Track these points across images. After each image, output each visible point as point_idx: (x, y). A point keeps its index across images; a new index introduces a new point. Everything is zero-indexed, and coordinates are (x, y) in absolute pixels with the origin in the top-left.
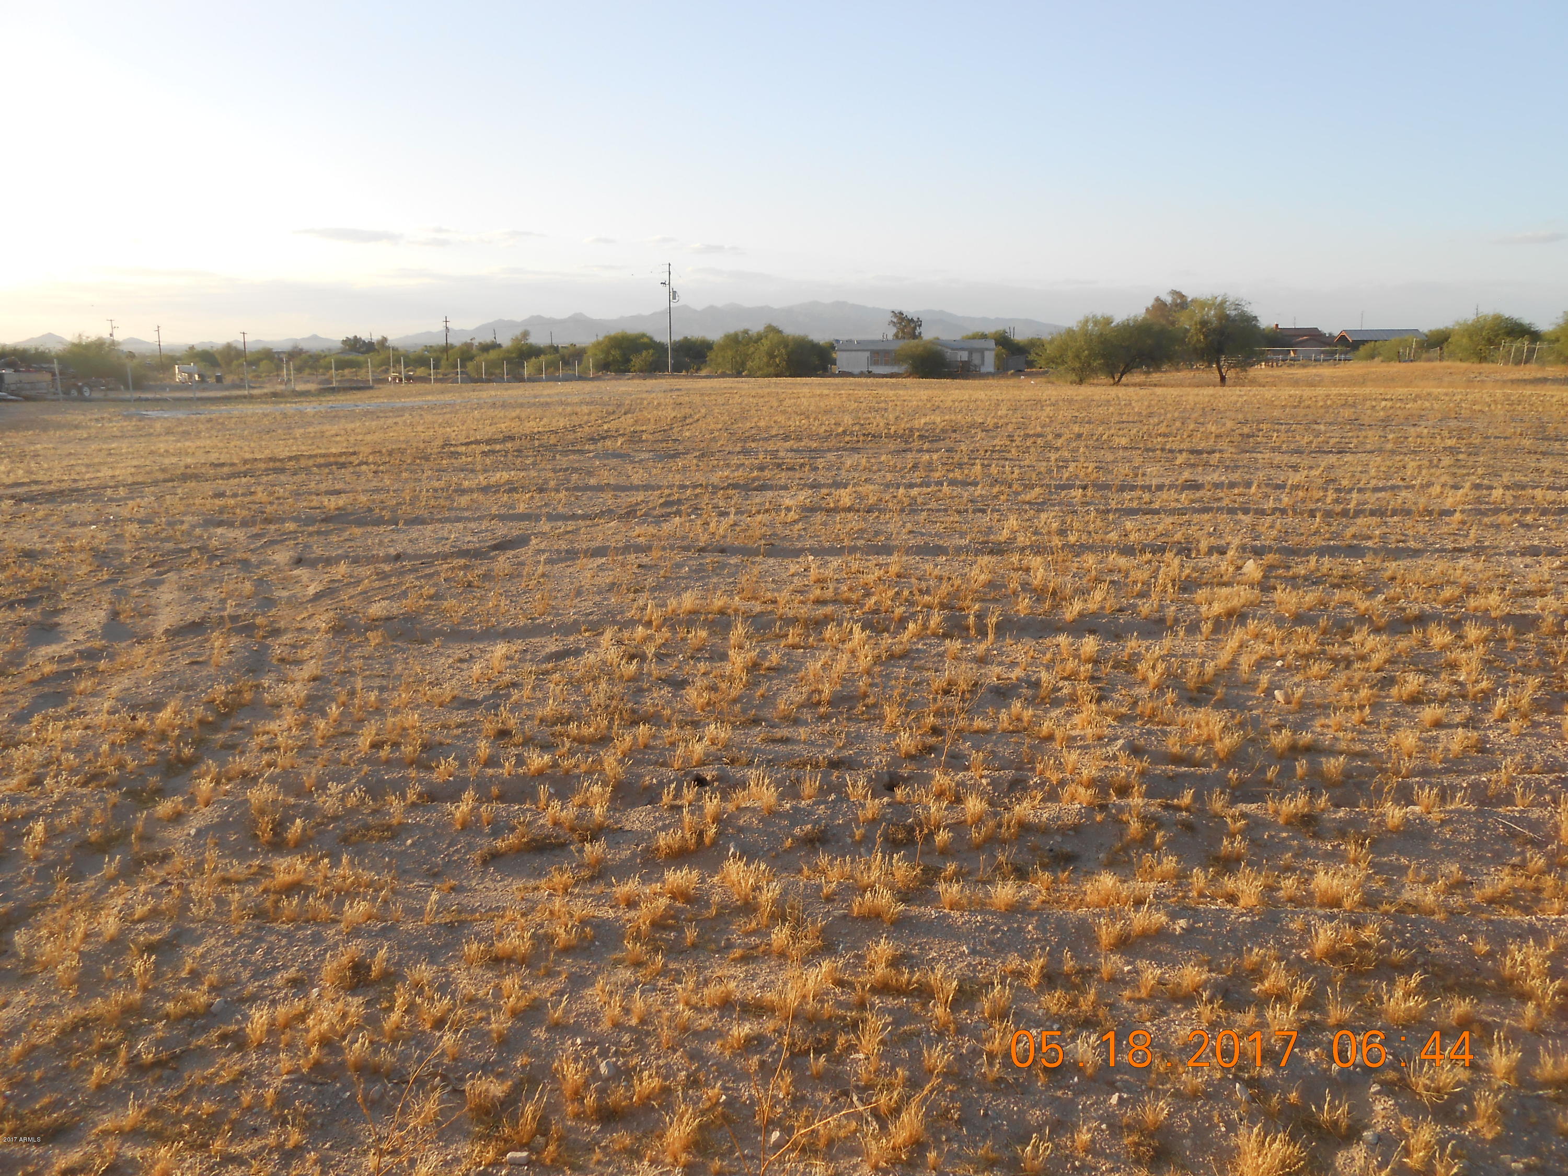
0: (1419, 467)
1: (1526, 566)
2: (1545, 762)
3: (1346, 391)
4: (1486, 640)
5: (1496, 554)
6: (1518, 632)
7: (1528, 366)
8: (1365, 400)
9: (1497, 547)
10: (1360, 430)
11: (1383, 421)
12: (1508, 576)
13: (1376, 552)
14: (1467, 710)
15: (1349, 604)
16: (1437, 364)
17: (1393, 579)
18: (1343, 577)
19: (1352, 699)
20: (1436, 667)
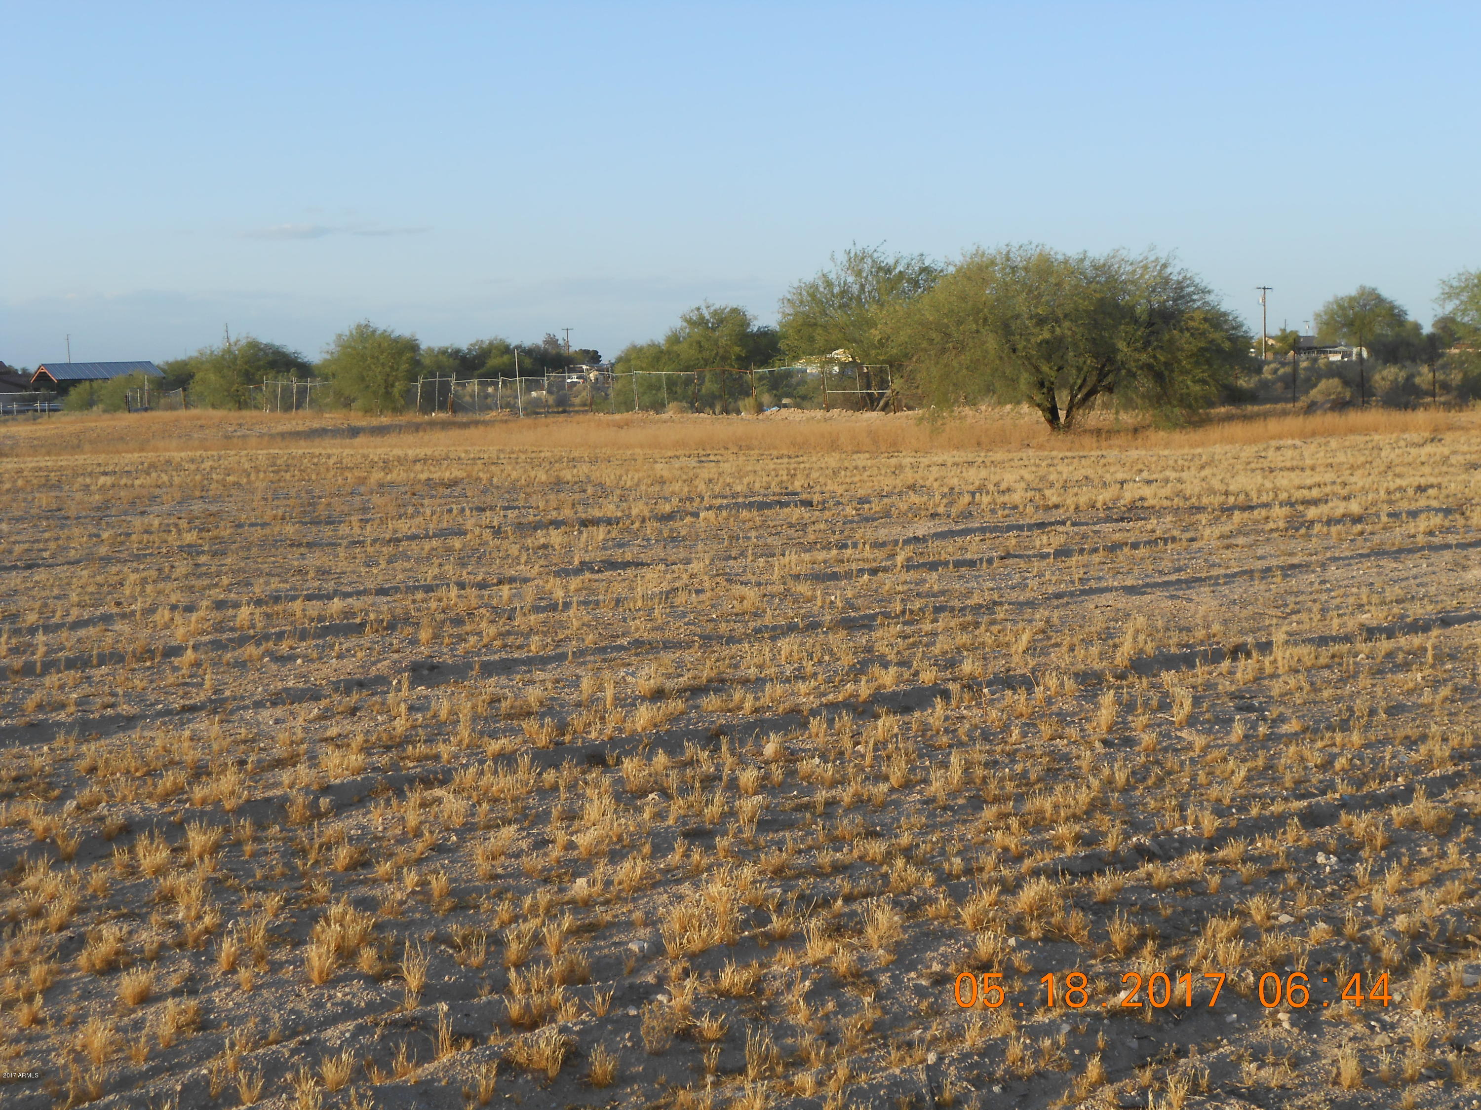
0: (144, 581)
1: (277, 722)
2: (285, 1022)
3: (47, 462)
4: (216, 848)
5: (239, 708)
6: (260, 825)
7: (300, 412)
8: (76, 475)
9: (242, 698)
10: (62, 527)
11: (99, 509)
12: (253, 740)
13: (69, 728)
14: (186, 966)
15: (22, 824)
16: (182, 413)
17: (93, 770)
18: (17, 779)
19: (18, 987)
20: (146, 904)
